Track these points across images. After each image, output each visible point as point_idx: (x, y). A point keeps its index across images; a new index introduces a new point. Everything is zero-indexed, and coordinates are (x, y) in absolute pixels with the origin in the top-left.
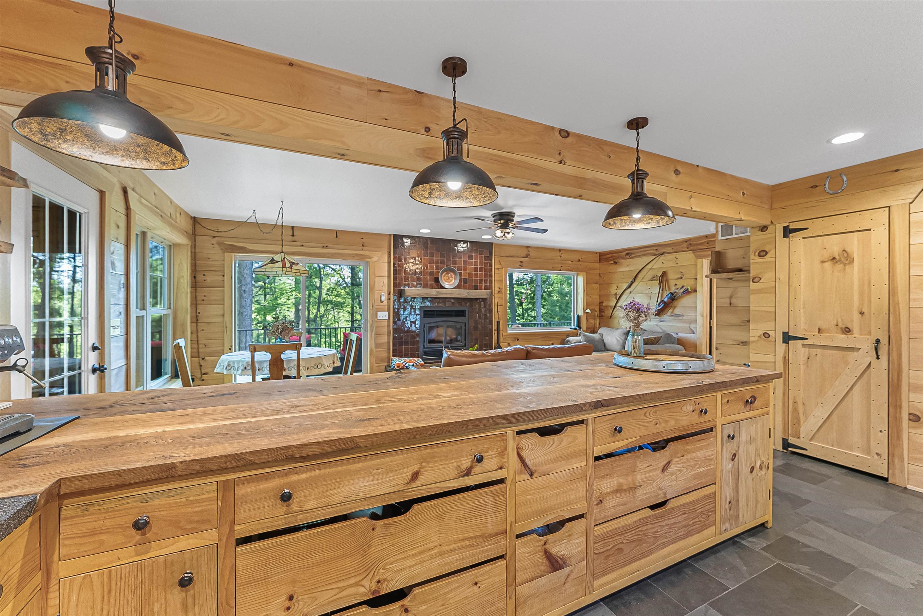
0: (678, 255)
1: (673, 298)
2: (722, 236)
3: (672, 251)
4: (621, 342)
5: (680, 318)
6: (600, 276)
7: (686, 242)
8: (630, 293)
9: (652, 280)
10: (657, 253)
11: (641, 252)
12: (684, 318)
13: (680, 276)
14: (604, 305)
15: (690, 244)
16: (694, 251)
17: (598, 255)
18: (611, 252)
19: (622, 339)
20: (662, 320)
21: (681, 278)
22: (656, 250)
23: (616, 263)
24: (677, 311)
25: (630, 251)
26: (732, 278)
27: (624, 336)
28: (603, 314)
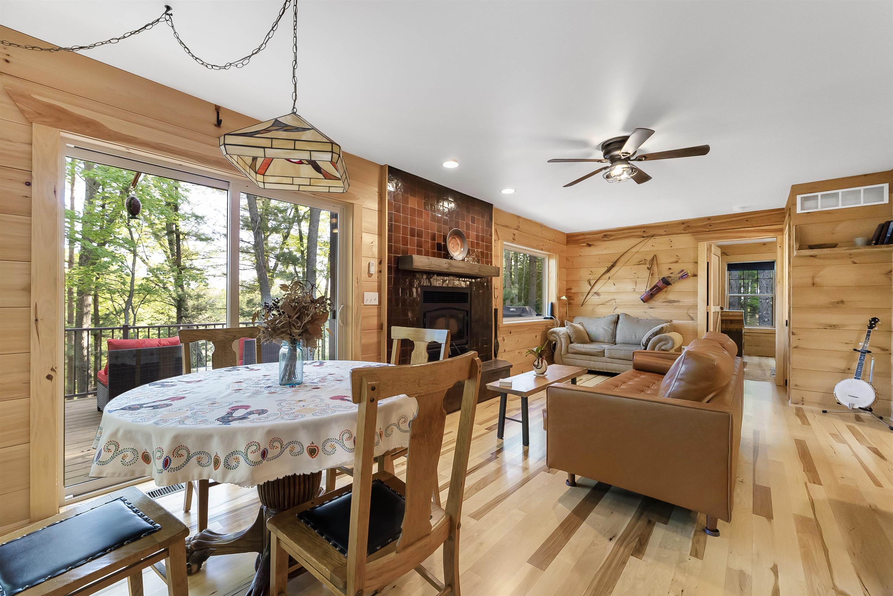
0: (672, 237)
1: (666, 282)
2: (802, 210)
3: (664, 233)
4: (610, 331)
5: (676, 304)
6: (567, 260)
7: (683, 224)
8: (609, 278)
9: (639, 263)
10: (645, 235)
11: (623, 233)
12: (681, 304)
13: (675, 259)
14: (573, 291)
15: (688, 226)
16: (694, 233)
17: (566, 235)
18: (583, 234)
19: (611, 329)
20: (651, 306)
21: (677, 262)
22: (644, 231)
23: (590, 245)
24: (671, 297)
25: (609, 233)
26: (816, 256)
27: (613, 325)
28: (572, 301)
